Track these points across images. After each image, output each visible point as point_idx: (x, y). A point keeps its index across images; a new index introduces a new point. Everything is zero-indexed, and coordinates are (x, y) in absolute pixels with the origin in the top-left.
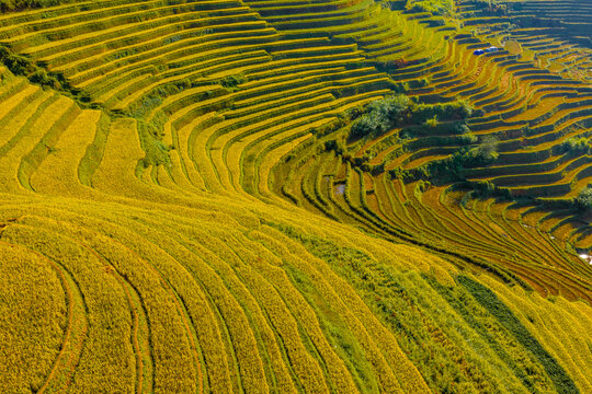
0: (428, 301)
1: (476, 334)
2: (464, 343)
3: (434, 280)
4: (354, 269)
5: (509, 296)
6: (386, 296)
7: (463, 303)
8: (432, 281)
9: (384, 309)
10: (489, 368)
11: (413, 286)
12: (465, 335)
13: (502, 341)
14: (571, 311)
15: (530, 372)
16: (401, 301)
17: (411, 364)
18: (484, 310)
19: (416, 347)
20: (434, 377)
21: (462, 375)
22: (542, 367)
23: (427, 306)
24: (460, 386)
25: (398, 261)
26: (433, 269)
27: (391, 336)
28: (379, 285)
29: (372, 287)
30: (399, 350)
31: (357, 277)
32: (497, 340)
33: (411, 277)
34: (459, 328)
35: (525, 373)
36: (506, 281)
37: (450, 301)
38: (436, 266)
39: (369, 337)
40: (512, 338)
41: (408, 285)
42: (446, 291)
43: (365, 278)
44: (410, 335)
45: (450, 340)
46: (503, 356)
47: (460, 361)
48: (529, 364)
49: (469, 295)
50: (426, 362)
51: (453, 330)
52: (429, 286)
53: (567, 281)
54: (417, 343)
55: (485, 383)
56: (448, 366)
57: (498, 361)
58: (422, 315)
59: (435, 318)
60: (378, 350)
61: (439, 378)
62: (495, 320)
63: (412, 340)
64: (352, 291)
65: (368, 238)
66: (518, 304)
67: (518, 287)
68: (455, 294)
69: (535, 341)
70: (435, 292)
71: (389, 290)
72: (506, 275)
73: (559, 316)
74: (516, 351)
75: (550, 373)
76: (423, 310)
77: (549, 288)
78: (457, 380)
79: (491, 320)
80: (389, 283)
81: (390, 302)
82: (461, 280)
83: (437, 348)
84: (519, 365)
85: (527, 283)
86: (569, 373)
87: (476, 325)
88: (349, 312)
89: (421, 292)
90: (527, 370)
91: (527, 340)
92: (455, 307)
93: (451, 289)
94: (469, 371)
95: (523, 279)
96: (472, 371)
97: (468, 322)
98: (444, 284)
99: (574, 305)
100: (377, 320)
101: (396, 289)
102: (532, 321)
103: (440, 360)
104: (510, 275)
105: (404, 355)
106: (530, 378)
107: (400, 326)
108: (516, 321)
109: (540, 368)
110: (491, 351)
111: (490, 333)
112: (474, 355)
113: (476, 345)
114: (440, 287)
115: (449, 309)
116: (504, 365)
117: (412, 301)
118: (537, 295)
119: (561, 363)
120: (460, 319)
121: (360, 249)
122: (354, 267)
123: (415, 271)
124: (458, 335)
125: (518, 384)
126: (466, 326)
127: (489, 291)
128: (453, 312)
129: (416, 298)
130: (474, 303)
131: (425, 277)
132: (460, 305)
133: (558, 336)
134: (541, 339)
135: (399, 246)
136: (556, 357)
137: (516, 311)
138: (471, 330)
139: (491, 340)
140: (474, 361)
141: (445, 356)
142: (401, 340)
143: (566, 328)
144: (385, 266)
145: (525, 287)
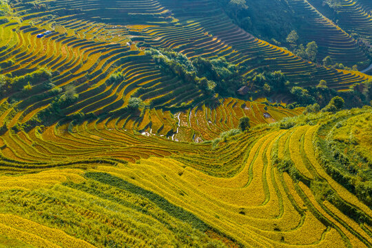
0: (74, 197)
1: (109, 201)
2: (105, 210)
3: (72, 183)
4: (14, 204)
5: (117, 171)
6: (45, 209)
7: (94, 188)
8: (71, 184)
9: (47, 218)
10: (123, 216)
11: (60, 194)
12: (103, 205)
13: (123, 197)
14: (149, 163)
15: (143, 205)
16: (57, 206)
17: (80, 240)
18: (107, 186)
19: (78, 228)
20: (96, 239)
21: (111, 228)
22: (147, 199)
23: (74, 201)
24: (112, 235)
25: (44, 183)
26: (69, 177)
27: (59, 231)
28: (37, 204)
29: (33, 208)
30: (68, 236)
31: (19, 208)
32: (121, 198)
33: (56, 189)
34: (98, 203)
35: (141, 207)
36: (112, 164)
37: (86, 191)
38: (69, 174)
39: (46, 241)
40: (128, 193)
41: (56, 195)
42: (81, 187)
43: (25, 205)
44: (71, 223)
45: (96, 213)
46: (127, 205)
47: (107, 221)
48: (141, 201)
49: (96, 182)
50: (88, 233)
51: (96, 206)
52: (70, 189)
53: (141, 150)
54: (78, 226)
55: (124, 224)
56: (101, 228)
57: (126, 209)
58: (74, 207)
59: (82, 205)
60: (55, 244)
61: (99, 238)
62: (115, 188)
63: (74, 226)
64: (19, 218)
65: (16, 178)
66: (123, 173)
67: (120, 164)
68: (88, 185)
69: (139, 188)
70: (75, 190)
71: (46, 204)
72: (111, 161)
73: (145, 169)
74: (133, 198)
75: (152, 200)
76: (73, 205)
77: (134, 157)
78: (110, 233)
79: (113, 189)
80: (44, 200)
81: (49, 212)
82: (88, 175)
83: (91, 222)
84: (137, 205)
85: (123, 159)
86: (160, 195)
87: (106, 196)
88: (23, 233)
89: (67, 195)
90: (142, 205)
91: (135, 190)
92: (91, 193)
93: (84, 183)
94: (113, 224)
95: (120, 159)
96: (115, 222)
97: (102, 197)
98: (79, 183)
99: (149, 160)
100: (46, 227)
101: (50, 201)
102: (133, 178)
103: (95, 227)
104: (113, 160)
105: (73, 237)
106: (145, 207)
107: (62, 222)
108: (126, 183)
109: (147, 200)
110: (120, 206)
111: (116, 196)
112: (113, 213)
113: (111, 207)
114: (77, 186)
115: (88, 195)
116: (130, 209)
117: (64, 203)
118: (130, 164)
119: (155, 192)
120: (96, 198)
121: (13, 188)
122: (14, 202)
123: (58, 184)
124: (100, 207)
125: (141, 214)
126: (102, 200)
127: (106, 174)
128: (91, 196)
129: (65, 200)
130: (101, 184)
131: (65, 184)
132: (93, 190)
133: (148, 179)
134: (141, 185)
135: (40, 174)
136: (152, 190)
137: (124, 177)
138: (104, 200)
139: (118, 200)
140: (114, 216)
141: (97, 223)
142: (67, 230)
143: (151, 173)
144: (36, 191)
145: (123, 162)
